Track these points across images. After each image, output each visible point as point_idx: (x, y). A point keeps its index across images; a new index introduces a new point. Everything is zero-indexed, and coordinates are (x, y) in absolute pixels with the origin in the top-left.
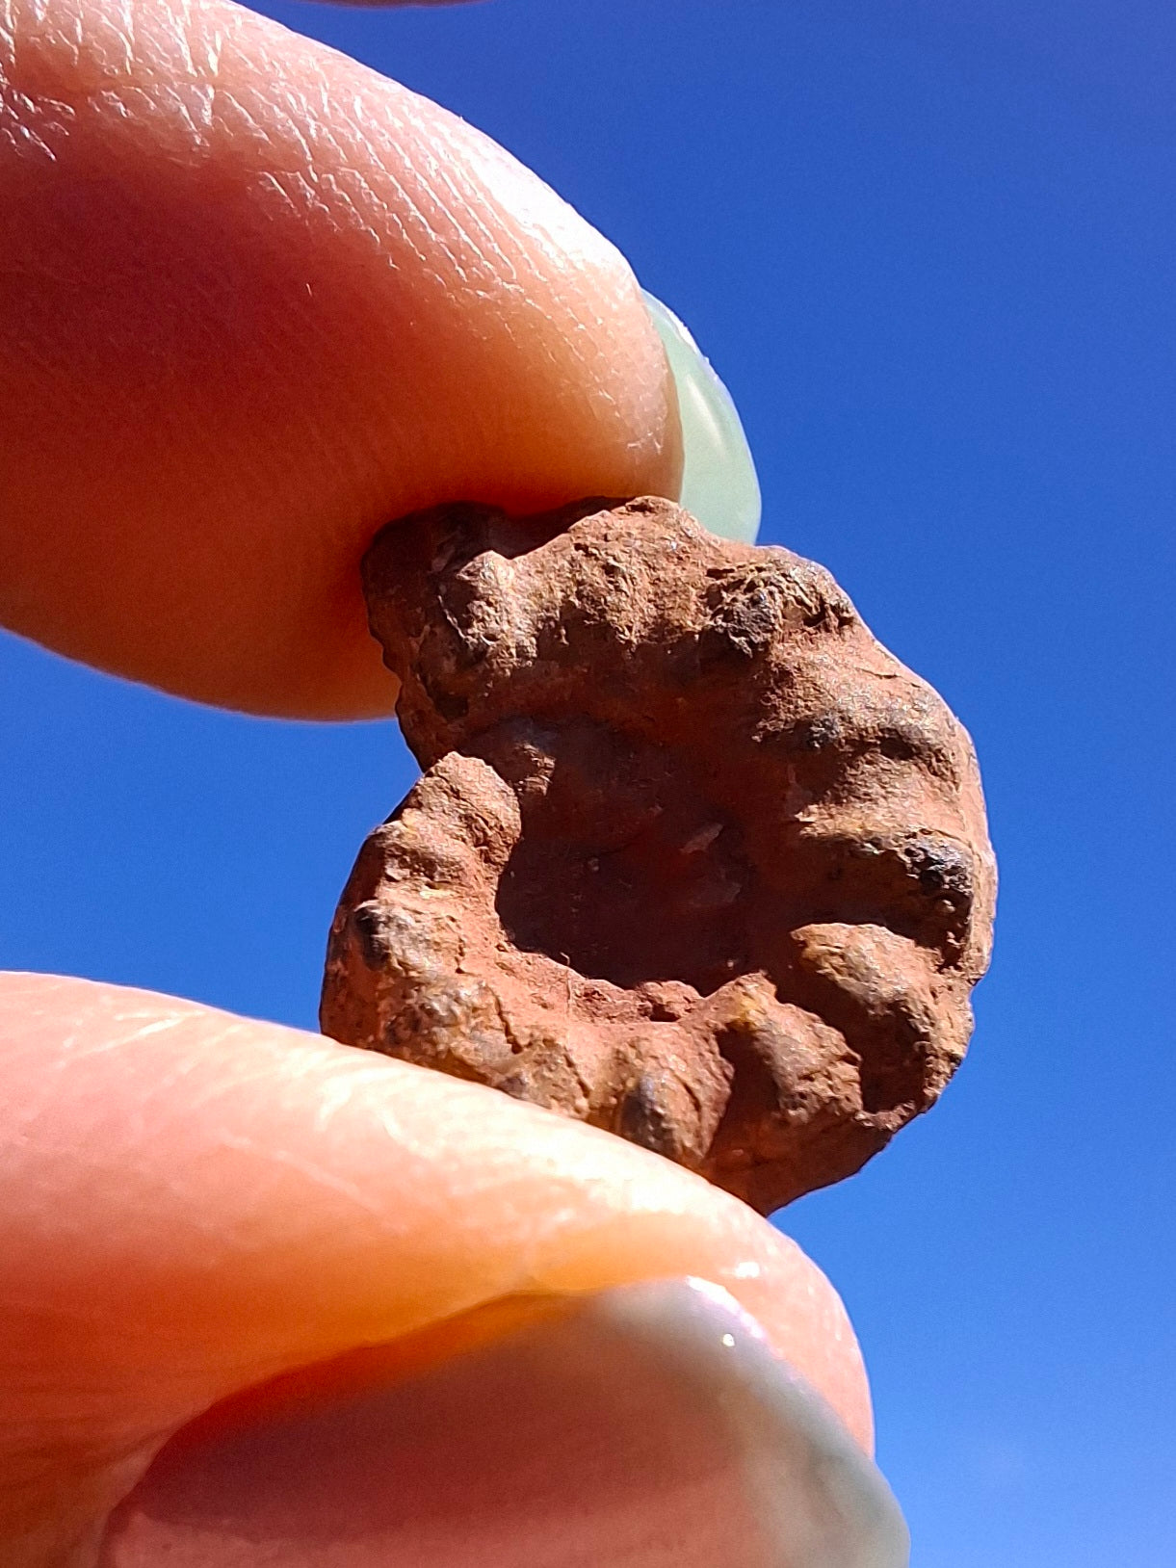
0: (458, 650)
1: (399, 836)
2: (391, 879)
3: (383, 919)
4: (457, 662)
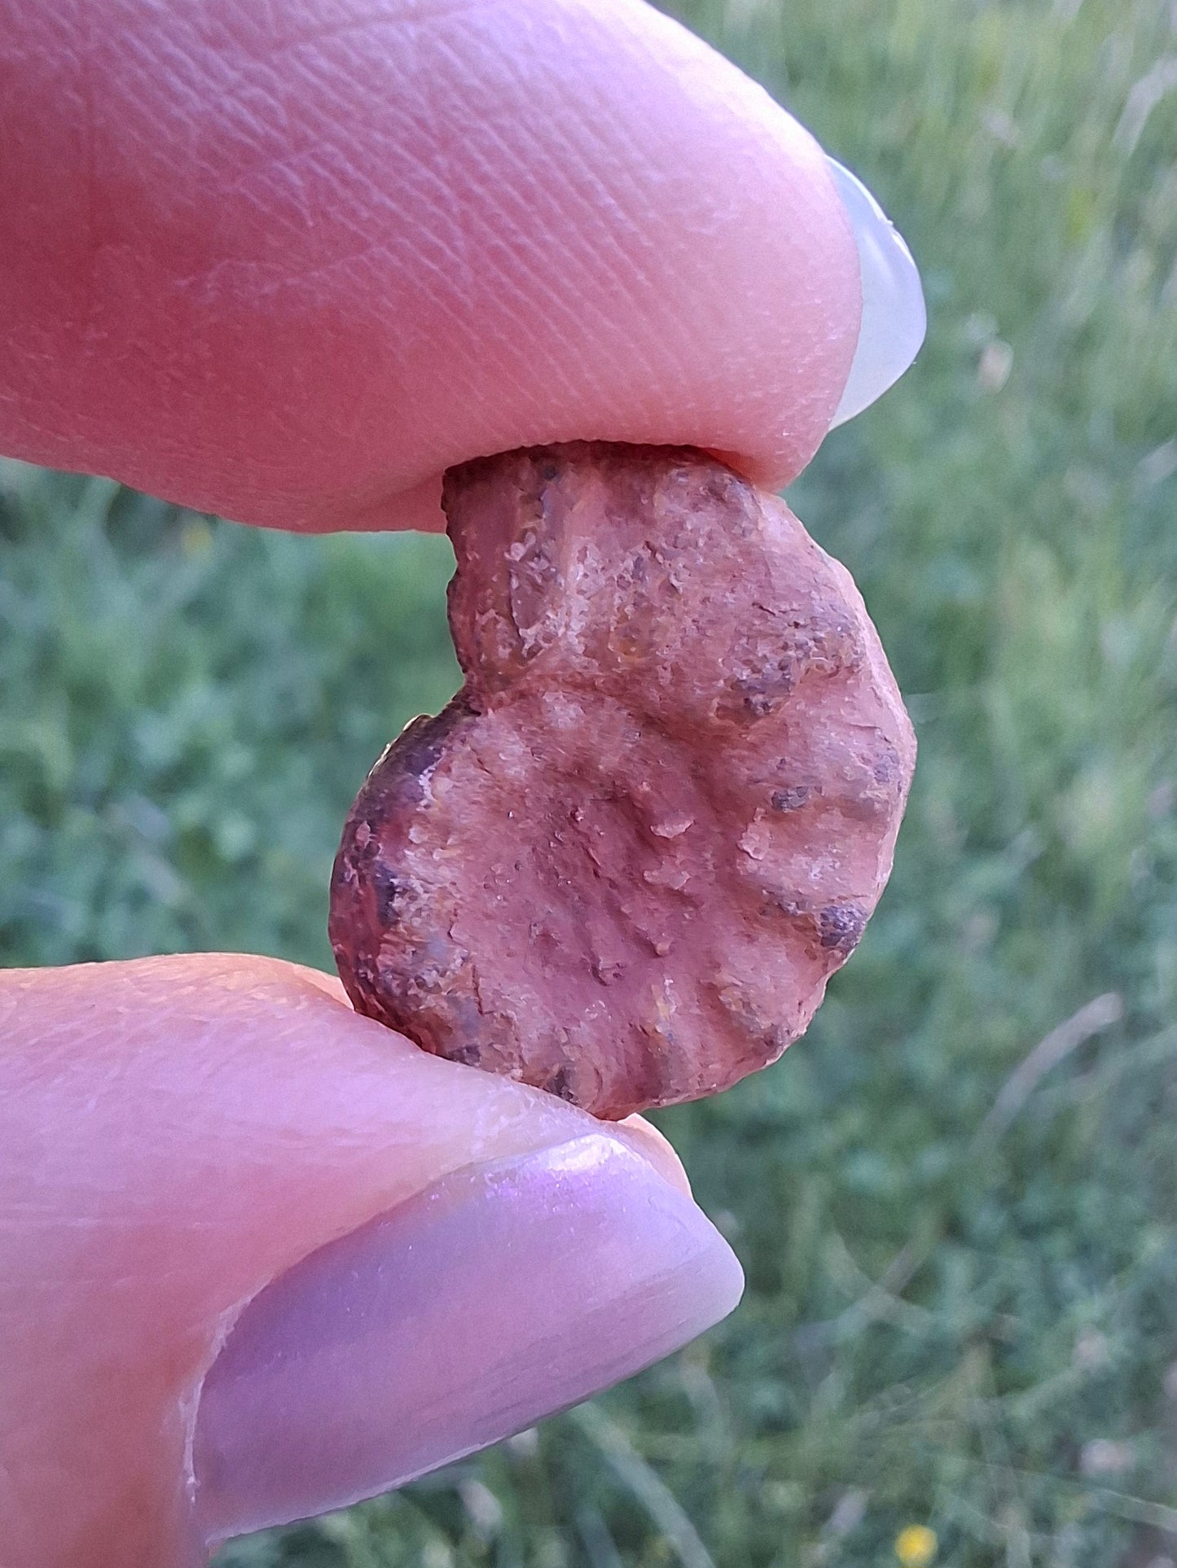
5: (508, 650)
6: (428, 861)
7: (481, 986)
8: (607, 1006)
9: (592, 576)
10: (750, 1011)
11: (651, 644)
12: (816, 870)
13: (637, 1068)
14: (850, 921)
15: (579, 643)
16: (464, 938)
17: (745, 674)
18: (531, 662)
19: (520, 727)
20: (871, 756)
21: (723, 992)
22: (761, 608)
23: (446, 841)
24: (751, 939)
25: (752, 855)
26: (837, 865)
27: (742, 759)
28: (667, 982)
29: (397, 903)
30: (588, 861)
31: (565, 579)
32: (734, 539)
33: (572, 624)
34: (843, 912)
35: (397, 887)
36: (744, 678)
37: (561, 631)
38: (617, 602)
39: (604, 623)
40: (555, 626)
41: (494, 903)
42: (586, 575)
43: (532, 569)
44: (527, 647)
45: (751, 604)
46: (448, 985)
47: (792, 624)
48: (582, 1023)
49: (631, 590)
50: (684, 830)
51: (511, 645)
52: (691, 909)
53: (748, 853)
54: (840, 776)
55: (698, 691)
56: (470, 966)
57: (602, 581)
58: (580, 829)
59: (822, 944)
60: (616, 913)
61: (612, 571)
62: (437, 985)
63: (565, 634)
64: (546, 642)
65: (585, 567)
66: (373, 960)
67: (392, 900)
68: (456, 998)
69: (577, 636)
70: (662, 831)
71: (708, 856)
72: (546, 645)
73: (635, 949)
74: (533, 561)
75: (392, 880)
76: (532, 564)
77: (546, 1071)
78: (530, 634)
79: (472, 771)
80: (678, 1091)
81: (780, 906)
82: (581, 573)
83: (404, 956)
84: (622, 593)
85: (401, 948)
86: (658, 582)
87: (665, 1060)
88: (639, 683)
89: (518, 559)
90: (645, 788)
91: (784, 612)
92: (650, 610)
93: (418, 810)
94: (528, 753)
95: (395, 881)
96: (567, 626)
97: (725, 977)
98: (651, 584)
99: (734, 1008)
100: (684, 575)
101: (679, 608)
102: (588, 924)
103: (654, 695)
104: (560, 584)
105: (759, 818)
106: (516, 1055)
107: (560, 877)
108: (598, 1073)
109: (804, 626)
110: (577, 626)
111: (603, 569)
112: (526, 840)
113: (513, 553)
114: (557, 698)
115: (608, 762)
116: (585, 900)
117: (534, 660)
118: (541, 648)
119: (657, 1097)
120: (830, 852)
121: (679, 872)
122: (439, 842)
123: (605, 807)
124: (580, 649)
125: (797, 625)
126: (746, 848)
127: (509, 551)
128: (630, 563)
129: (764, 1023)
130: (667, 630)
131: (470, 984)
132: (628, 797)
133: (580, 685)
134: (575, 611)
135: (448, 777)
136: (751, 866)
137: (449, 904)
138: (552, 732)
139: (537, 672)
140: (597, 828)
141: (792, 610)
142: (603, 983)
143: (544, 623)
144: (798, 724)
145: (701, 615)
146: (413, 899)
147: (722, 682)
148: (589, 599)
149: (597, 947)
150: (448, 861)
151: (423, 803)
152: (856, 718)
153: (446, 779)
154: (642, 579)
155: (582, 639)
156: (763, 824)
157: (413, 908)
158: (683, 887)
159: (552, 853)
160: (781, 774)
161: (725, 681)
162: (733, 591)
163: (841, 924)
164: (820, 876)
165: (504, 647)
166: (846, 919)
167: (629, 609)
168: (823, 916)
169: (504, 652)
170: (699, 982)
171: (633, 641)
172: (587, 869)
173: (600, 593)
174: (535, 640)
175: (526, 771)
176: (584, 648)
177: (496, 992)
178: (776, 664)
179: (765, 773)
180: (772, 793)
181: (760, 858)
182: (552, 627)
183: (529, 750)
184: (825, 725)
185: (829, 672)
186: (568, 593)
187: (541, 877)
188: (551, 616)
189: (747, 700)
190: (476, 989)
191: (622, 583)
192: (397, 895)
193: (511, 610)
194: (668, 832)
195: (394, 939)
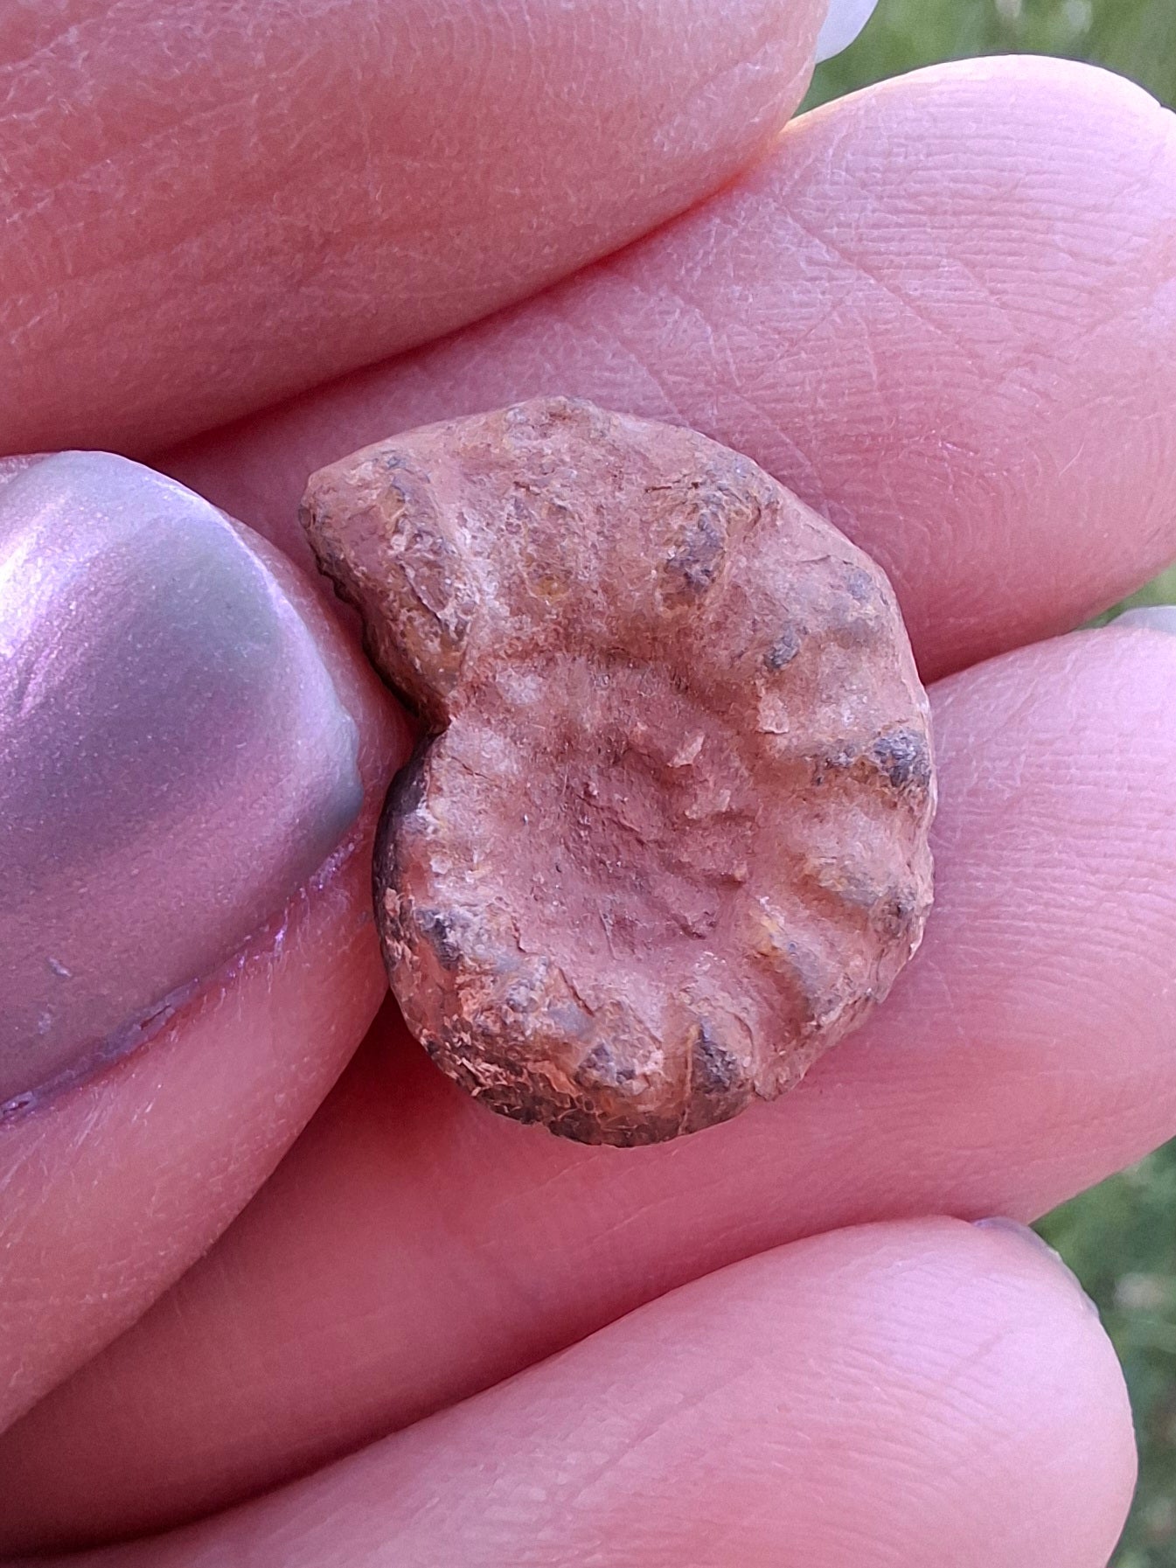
0: (440, 632)
1: (435, 831)
2: (437, 875)
3: (447, 924)
4: (442, 643)
5: (437, 641)
6: (464, 887)
7: (578, 988)
8: (716, 953)
9: (480, 535)
10: (859, 883)
11: (568, 573)
12: (847, 713)
13: (777, 999)
14: (908, 746)
15: (501, 604)
16: (536, 947)
17: (671, 552)
18: (464, 643)
19: (488, 721)
20: (836, 582)
21: (820, 877)
22: (654, 489)
23: (472, 860)
24: (820, 818)
25: (776, 731)
26: (865, 699)
27: (714, 644)
28: (763, 901)
29: (452, 937)
30: (625, 835)
31: (455, 545)
32: (595, 442)
33: (485, 587)
34: (896, 741)
35: (444, 921)
36: (673, 556)
37: (477, 598)
38: (516, 548)
39: (514, 574)
40: (469, 596)
41: (551, 909)
42: (474, 537)
43: (419, 550)
44: (452, 628)
45: (643, 491)
46: (542, 997)
47: (690, 486)
48: (698, 978)
49: (523, 531)
50: (700, 748)
51: (436, 634)
52: (748, 824)
53: (773, 733)
54: (817, 611)
55: (637, 594)
56: (556, 972)
57: (492, 536)
58: (601, 804)
59: (894, 785)
60: (678, 868)
61: (497, 524)
62: (531, 1000)
63: (481, 599)
64: (466, 614)
65: (470, 530)
66: (461, 1020)
67: (445, 937)
68: (559, 1010)
69: (495, 599)
70: (679, 761)
71: (737, 764)
72: (469, 618)
73: (713, 891)
74: (417, 542)
75: (437, 917)
76: (418, 546)
77: (684, 1041)
78: (447, 613)
79: (462, 780)
80: (830, 1001)
81: (830, 765)
82: (469, 537)
83: (486, 991)
84: (517, 538)
85: (478, 984)
86: (544, 512)
87: (798, 975)
88: (577, 620)
89: (403, 549)
90: (642, 727)
91: (678, 481)
92: (550, 539)
93: (428, 839)
94: (509, 744)
95: (440, 917)
96: (480, 591)
97: (814, 862)
98: (539, 515)
99: (840, 888)
100: (566, 492)
101: (575, 525)
102: (656, 892)
103: (599, 625)
104: (453, 552)
105: (764, 691)
106: (647, 1039)
107: (608, 862)
108: (740, 1019)
109: (703, 484)
110: (491, 588)
111: (488, 524)
112: (553, 841)
113: (395, 547)
114: (510, 676)
115: (591, 719)
116: (641, 874)
117: (466, 638)
118: (467, 623)
119: (812, 1018)
120: (852, 690)
121: (718, 794)
122: (465, 864)
123: (614, 772)
124: (505, 611)
125: (696, 485)
126: (767, 728)
127: (391, 547)
128: (510, 508)
129: (881, 890)
130: (575, 552)
131: (564, 991)
132: (630, 748)
133: (526, 653)
134: (481, 574)
135: (442, 796)
136: (782, 743)
137: (504, 920)
138: (520, 711)
139: (475, 653)
140: (617, 796)
141: (685, 476)
142: (700, 936)
143: (457, 596)
144: (749, 581)
145: (602, 524)
146: (465, 927)
147: (654, 572)
148: (488, 558)
149: (675, 909)
150: (483, 880)
151: (430, 829)
152: (803, 555)
153: (442, 799)
154: (529, 516)
155: (502, 600)
156: (770, 698)
157: (470, 936)
158: (729, 806)
159: (587, 842)
160: (759, 635)
161: (656, 569)
162: (620, 489)
163: (900, 753)
164: (852, 716)
165: (432, 641)
166: (903, 746)
167: (531, 549)
168: (878, 753)
169: (434, 646)
170: (793, 884)
171: (550, 578)
172: (627, 843)
173: (495, 548)
174: (457, 617)
175: (517, 763)
176: (508, 609)
177: (593, 988)
178: (695, 528)
179: (743, 645)
180: (760, 658)
181: (786, 730)
182: (466, 598)
183: (508, 739)
184: (775, 572)
185: (751, 517)
186: (464, 558)
187: (588, 872)
188: (461, 586)
189: (686, 575)
190: (575, 994)
191: (513, 530)
192: (448, 930)
193: (419, 599)
194: (687, 759)
195: (467, 978)
